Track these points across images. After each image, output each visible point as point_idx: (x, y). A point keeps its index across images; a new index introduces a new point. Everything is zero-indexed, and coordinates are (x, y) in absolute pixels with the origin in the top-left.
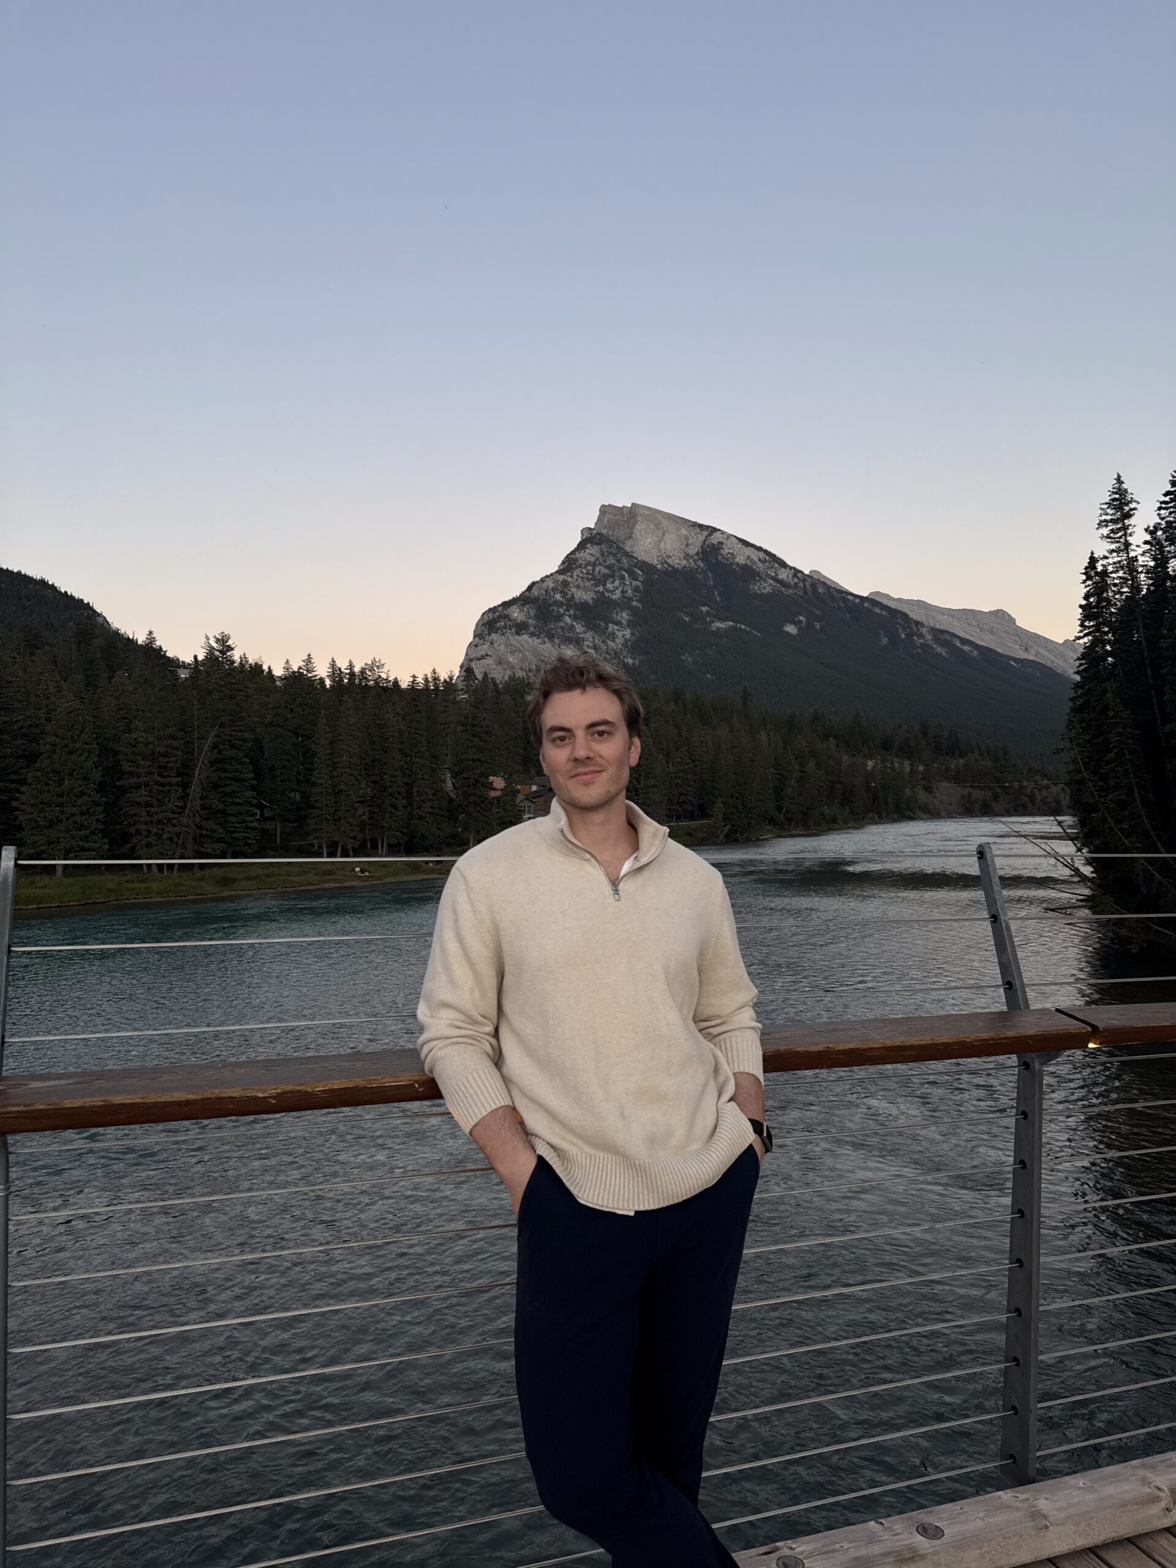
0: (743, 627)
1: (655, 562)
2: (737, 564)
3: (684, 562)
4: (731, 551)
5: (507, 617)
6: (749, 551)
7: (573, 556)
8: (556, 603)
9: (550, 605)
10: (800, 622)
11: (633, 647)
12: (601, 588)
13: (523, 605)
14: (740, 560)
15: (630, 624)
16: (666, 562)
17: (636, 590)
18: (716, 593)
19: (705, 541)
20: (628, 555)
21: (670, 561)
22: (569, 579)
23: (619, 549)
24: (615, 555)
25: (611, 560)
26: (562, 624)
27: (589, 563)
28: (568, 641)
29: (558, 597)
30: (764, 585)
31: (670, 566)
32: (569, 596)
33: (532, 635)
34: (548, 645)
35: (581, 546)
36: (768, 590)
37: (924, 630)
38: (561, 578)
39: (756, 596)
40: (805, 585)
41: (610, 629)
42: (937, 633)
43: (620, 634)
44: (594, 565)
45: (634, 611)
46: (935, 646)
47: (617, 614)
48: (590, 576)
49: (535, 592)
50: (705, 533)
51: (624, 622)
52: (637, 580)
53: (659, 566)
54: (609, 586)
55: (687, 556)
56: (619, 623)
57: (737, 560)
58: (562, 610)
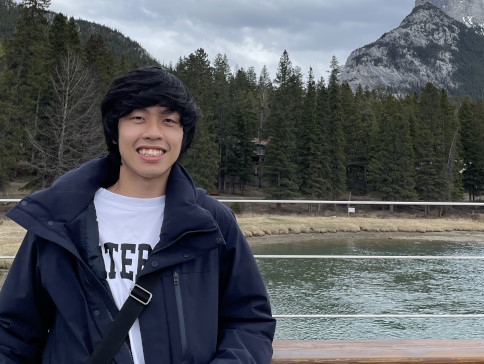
5: (368, 55)
7: (410, 17)
8: (401, 46)
9: (397, 48)
11: (455, 76)
12: (431, 37)
13: (379, 47)
15: (451, 61)
17: (454, 39)
20: (447, 17)
22: (410, 31)
23: (441, 12)
24: (439, 17)
25: (437, 20)
26: (405, 60)
27: (422, 21)
28: (411, 71)
29: (402, 42)
31: (474, 24)
32: (410, 42)
33: (385, 66)
34: (396, 73)
35: (415, 10)
38: (404, 30)
41: (437, 65)
43: (444, 68)
44: (425, 23)
45: (453, 53)
47: (442, 54)
48: (423, 30)
49: (387, 39)
51: (447, 60)
52: (454, 32)
53: (467, 24)
54: (436, 36)
56: (443, 60)
58: (405, 51)
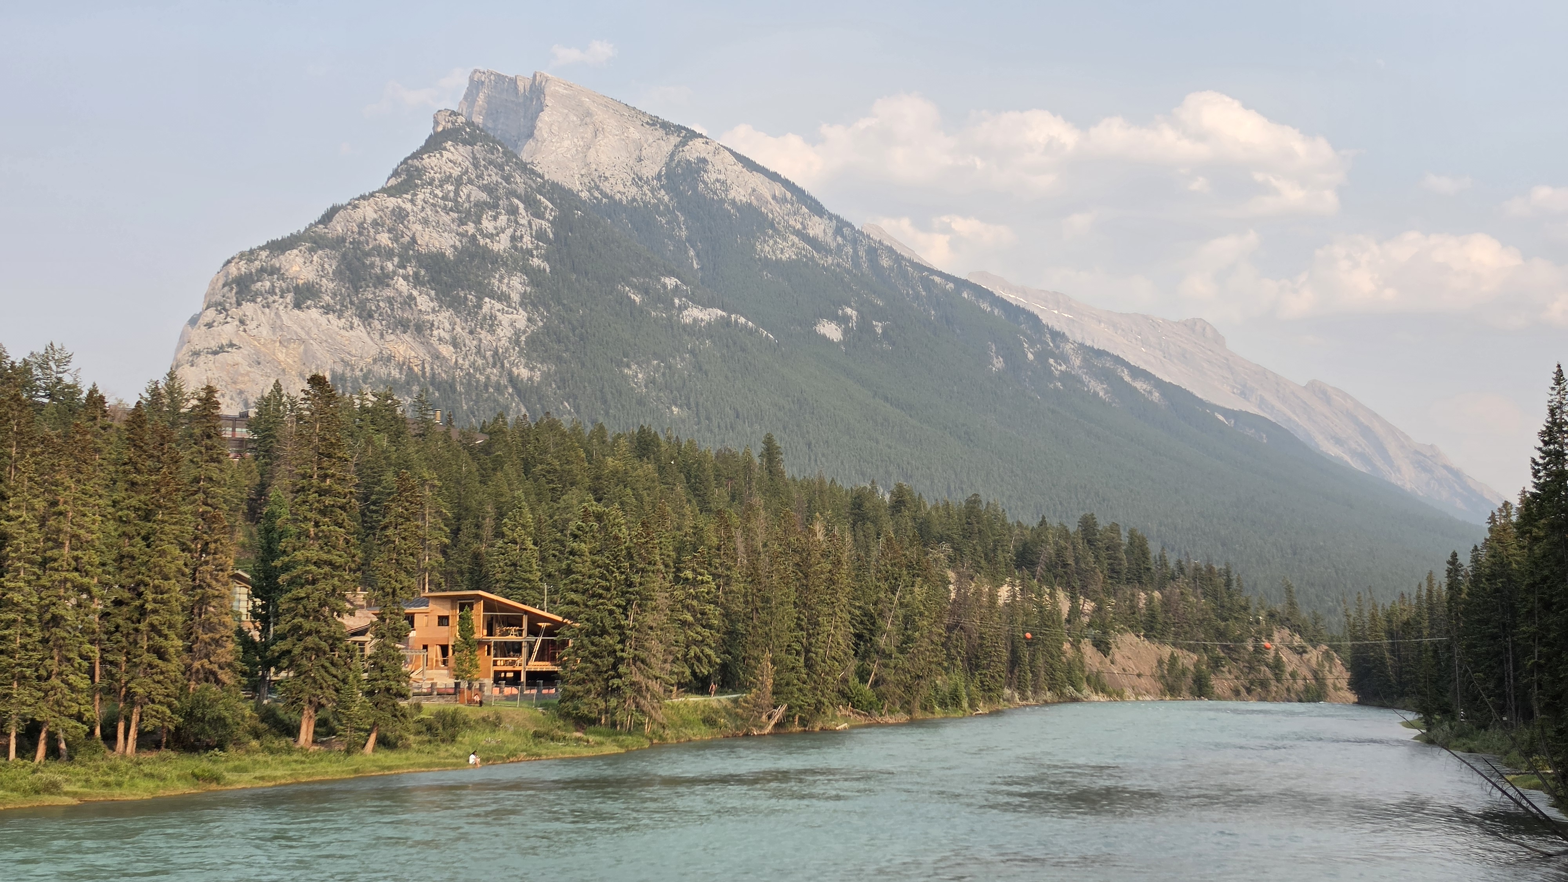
0: (742, 320)
1: (576, 186)
2: (733, 202)
3: (634, 190)
4: (722, 177)
5: (274, 271)
6: (756, 180)
7: (416, 163)
8: (378, 250)
9: (368, 254)
10: (846, 319)
11: (532, 347)
12: (471, 228)
13: (311, 250)
14: (739, 194)
15: (526, 301)
16: (597, 188)
17: (540, 236)
18: (692, 253)
19: (672, 155)
20: (525, 168)
21: (606, 187)
22: (408, 206)
23: (509, 155)
24: (500, 167)
25: (493, 177)
26: (388, 292)
27: (448, 179)
29: (384, 239)
30: (781, 244)
31: (605, 195)
32: (407, 239)
33: (327, 309)
34: (360, 332)
35: (434, 144)
36: (788, 254)
37: (1068, 347)
38: (392, 202)
39: (766, 263)
40: (856, 252)
41: (485, 309)
42: (1092, 354)
43: (505, 319)
44: (459, 182)
45: (534, 277)
46: (1086, 378)
47: (500, 281)
48: (450, 204)
49: (338, 227)
50: (674, 140)
51: (515, 297)
52: (541, 216)
53: (584, 195)
54: (487, 225)
55: (638, 180)
56: (503, 298)
57: (732, 194)
58: (390, 266)
